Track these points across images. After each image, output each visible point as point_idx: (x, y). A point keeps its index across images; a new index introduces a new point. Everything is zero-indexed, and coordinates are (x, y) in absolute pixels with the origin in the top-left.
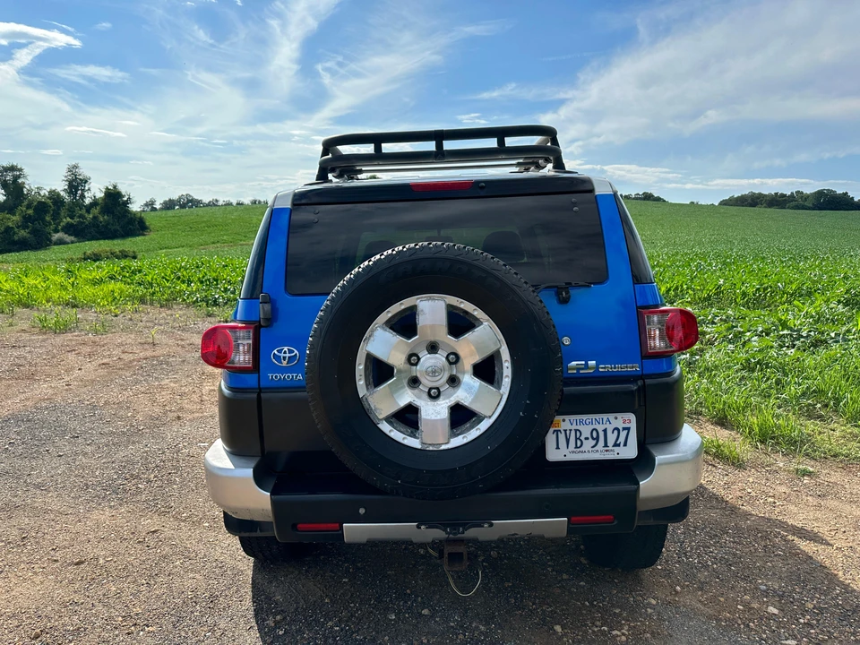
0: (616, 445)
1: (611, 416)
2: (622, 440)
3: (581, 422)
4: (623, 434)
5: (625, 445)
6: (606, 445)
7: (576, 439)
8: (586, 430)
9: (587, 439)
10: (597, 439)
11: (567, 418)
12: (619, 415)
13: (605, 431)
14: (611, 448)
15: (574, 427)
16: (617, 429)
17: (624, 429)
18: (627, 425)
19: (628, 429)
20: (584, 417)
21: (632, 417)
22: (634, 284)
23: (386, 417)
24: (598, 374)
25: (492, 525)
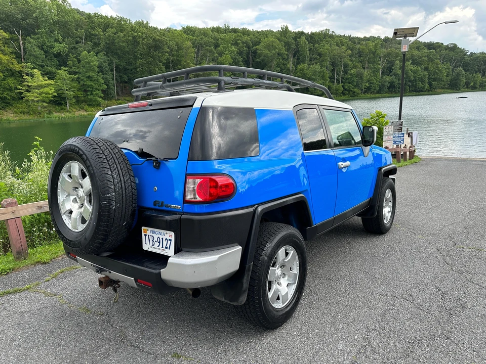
0: (166, 248)
1: (165, 232)
2: (168, 246)
3: (154, 232)
4: (169, 242)
5: (169, 249)
6: (162, 247)
7: (152, 241)
8: (156, 237)
9: (156, 241)
10: (159, 242)
11: (149, 229)
12: (168, 232)
13: (162, 239)
14: (164, 249)
15: (152, 234)
16: (166, 239)
17: (169, 240)
18: (170, 238)
19: (170, 240)
20: (155, 230)
21: (173, 234)
22: (188, 161)
23: (64, 214)
24: (164, 208)
25: (110, 272)
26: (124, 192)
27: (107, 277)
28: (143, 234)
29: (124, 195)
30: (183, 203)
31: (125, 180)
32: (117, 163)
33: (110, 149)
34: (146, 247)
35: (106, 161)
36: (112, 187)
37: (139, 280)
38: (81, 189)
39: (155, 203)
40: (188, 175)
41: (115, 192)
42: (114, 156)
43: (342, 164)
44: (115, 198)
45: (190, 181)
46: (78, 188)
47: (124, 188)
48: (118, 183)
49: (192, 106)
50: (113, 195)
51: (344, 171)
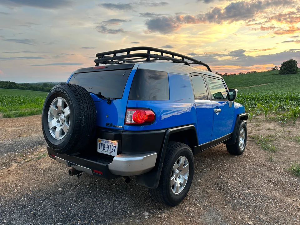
0: (112, 151)
1: (112, 141)
2: (114, 150)
3: (105, 142)
4: (114, 148)
5: (114, 152)
6: (110, 151)
7: (104, 147)
8: (106, 144)
9: (106, 147)
10: (108, 148)
11: (102, 140)
12: (114, 141)
13: (110, 146)
15: (103, 143)
16: (113, 146)
17: (115, 146)
20: (106, 140)
21: (117, 143)
22: (128, 100)
23: (51, 129)
24: (112, 127)
25: (77, 166)
26: (89, 116)
27: (74, 169)
28: (98, 143)
29: (89, 118)
30: (124, 125)
31: (90, 110)
32: (86, 99)
33: (82, 91)
34: (100, 150)
35: (80, 98)
36: (83, 113)
37: (94, 170)
38: (63, 114)
39: (107, 124)
40: (127, 108)
41: (84, 116)
42: (85, 95)
43: (216, 110)
44: (84, 120)
45: (129, 112)
46: (61, 114)
47: (89, 114)
48: (86, 111)
49: (132, 69)
50: (83, 118)
51: (218, 114)
